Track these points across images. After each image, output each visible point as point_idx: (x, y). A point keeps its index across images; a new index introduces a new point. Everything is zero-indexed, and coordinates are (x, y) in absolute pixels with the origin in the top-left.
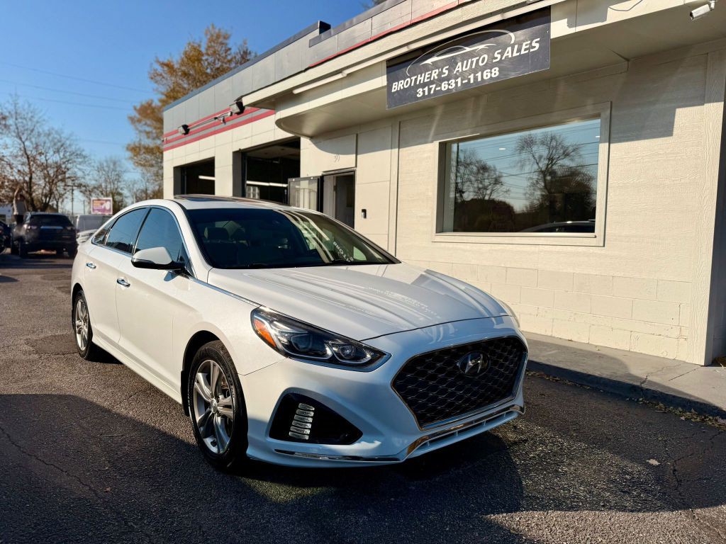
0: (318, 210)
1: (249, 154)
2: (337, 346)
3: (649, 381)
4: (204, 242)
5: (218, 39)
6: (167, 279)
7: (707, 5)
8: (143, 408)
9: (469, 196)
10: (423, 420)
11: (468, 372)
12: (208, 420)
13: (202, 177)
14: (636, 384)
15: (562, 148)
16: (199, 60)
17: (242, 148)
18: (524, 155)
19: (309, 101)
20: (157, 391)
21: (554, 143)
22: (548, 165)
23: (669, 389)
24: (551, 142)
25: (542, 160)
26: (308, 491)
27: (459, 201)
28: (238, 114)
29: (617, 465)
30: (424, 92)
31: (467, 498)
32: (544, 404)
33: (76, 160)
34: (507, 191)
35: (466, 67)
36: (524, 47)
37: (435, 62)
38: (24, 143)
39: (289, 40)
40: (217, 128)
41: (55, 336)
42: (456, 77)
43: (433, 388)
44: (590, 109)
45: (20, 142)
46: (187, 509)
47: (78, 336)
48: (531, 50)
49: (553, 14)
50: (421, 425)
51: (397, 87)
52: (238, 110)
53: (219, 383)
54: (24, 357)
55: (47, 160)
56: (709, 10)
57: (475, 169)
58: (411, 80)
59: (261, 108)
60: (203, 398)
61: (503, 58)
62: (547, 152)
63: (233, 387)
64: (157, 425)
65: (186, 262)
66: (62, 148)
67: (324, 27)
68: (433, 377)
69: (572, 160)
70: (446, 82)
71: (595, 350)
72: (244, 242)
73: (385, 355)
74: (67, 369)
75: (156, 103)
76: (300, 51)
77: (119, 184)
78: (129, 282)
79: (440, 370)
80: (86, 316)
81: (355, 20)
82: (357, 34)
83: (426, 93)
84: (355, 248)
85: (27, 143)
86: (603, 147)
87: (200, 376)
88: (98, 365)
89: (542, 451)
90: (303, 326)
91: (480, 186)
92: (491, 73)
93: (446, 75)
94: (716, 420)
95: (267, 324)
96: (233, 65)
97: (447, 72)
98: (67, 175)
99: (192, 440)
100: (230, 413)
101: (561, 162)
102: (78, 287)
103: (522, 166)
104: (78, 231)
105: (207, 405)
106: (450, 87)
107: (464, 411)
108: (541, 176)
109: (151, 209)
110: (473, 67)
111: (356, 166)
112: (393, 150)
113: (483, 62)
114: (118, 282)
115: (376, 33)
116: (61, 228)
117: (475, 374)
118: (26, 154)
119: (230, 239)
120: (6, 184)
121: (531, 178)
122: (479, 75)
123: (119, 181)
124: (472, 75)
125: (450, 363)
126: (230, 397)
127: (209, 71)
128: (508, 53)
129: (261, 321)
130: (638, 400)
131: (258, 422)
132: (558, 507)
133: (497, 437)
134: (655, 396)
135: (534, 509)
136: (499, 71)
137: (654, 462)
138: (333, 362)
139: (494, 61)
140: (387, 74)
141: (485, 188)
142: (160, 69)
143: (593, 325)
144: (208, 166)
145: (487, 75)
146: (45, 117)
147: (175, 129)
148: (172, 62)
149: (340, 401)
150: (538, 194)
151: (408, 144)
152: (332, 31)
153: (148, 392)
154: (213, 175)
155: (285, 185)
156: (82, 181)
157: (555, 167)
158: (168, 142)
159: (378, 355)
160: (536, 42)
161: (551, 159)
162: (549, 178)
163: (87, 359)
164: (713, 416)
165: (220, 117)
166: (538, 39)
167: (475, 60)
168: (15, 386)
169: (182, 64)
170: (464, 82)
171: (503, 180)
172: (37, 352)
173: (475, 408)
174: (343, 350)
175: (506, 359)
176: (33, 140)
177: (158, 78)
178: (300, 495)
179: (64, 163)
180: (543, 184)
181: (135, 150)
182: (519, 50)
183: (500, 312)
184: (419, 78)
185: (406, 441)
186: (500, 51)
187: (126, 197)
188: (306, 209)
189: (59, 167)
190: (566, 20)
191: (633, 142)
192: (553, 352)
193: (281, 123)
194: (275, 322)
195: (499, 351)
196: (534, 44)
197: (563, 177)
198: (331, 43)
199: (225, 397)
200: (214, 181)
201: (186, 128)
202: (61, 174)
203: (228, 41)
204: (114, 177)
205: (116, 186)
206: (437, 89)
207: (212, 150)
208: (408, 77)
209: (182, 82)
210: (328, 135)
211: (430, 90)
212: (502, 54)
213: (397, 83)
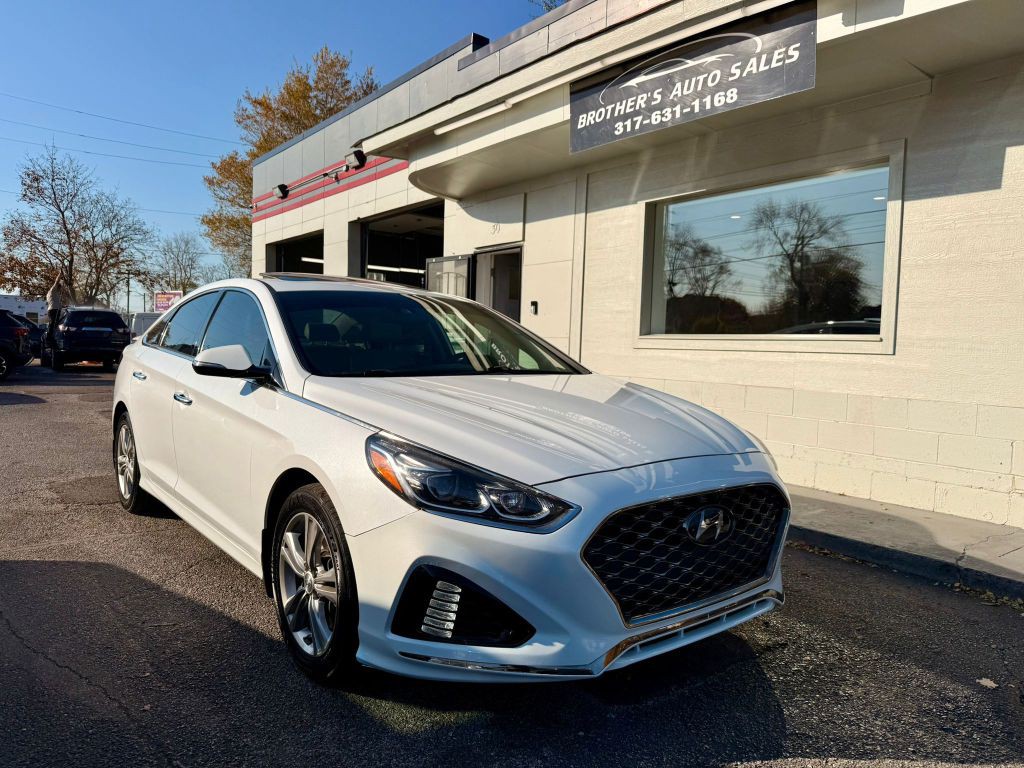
0: (468, 297)
1: (371, 227)
2: (497, 493)
3: (968, 557)
4: (303, 344)
5: (333, 68)
6: (244, 392)
8: (208, 584)
9: (681, 290)
10: (629, 611)
11: (701, 538)
12: (300, 604)
13: (305, 259)
14: (949, 560)
15: (818, 220)
16: (306, 98)
17: (363, 216)
18: (762, 232)
19: (458, 145)
20: (230, 560)
21: (806, 216)
22: (797, 246)
23: (1002, 569)
24: (801, 213)
25: (789, 238)
26: (450, 717)
28: (357, 168)
29: (930, 686)
30: (625, 127)
31: (697, 734)
32: (809, 589)
33: (133, 237)
34: (738, 284)
35: (689, 89)
36: (776, 57)
37: (643, 83)
38: (63, 213)
39: (430, 61)
40: (328, 188)
41: (90, 479)
42: (674, 104)
43: (647, 562)
44: (873, 151)
45: (58, 211)
46: (264, 741)
47: (121, 479)
48: (787, 61)
49: (821, 7)
50: (627, 619)
51: (585, 120)
52: (357, 163)
53: (317, 547)
54: (43, 507)
55: (93, 237)
57: (691, 251)
58: (607, 111)
59: (393, 158)
60: (293, 570)
61: (744, 75)
62: (795, 228)
63: (337, 554)
64: (227, 610)
65: (272, 367)
66: (115, 221)
67: (480, 42)
68: (646, 545)
69: (832, 239)
70: (659, 112)
71: (881, 509)
72: (361, 345)
73: (572, 508)
74: (103, 527)
75: (243, 157)
76: (445, 76)
77: (193, 271)
78: (191, 398)
79: (659, 534)
80: (131, 449)
81: (524, 30)
82: (526, 50)
83: (629, 129)
84: (521, 351)
85: (68, 214)
86: (894, 207)
87: (290, 537)
88: (147, 520)
89: (811, 662)
90: (444, 461)
91: (699, 276)
92: (726, 96)
93: (658, 101)
95: (390, 458)
96: (353, 102)
97: (659, 97)
98: (121, 258)
99: (277, 634)
100: (332, 594)
101: (815, 242)
102: (121, 407)
103: (760, 247)
105: (300, 581)
106: (664, 119)
107: (694, 598)
108: (787, 262)
109: (225, 292)
110: (699, 88)
111: (524, 240)
112: (578, 216)
113: (713, 81)
114: (175, 397)
115: (554, 45)
116: (110, 330)
117: (711, 541)
118: (66, 228)
119: (341, 341)
120: (38, 269)
121: (773, 266)
122: (708, 100)
123: (192, 268)
124: (697, 101)
125: (672, 523)
126: (333, 569)
127: (318, 112)
128: (752, 67)
129: (381, 453)
130: (953, 585)
131: (375, 609)
132: (842, 753)
133: (740, 639)
134: (979, 581)
135: (804, 755)
136: (737, 94)
137: (987, 683)
138: (491, 517)
139: (731, 79)
140: (572, 101)
141: (706, 279)
142: (251, 110)
143: (878, 472)
144: (314, 243)
145: (720, 99)
146: (91, 178)
147: (269, 190)
148: (269, 98)
149: (501, 579)
150: (782, 287)
151: (600, 207)
152: (491, 46)
153: (217, 560)
154: (321, 257)
155: (421, 272)
156: (142, 267)
157: (806, 249)
158: (258, 209)
159: (561, 507)
160: (794, 49)
161: (801, 238)
162: (798, 265)
163: (132, 512)
165: (331, 173)
166: (798, 45)
167: (701, 78)
168: (27, 549)
169: (282, 102)
170: (685, 111)
171: (732, 267)
172: (62, 501)
173: (710, 594)
174: (506, 499)
175: (758, 519)
176: (76, 208)
177: (249, 122)
178: (437, 723)
179: (117, 241)
180: (789, 274)
181: (213, 223)
182: (768, 62)
183: (746, 446)
184: (618, 108)
185: (602, 645)
186: (739, 64)
188: (451, 296)
189: (109, 247)
190: (841, 14)
192: (819, 511)
193: (415, 179)
194: (402, 455)
195: (748, 506)
196: (791, 52)
197: (818, 263)
198: (489, 64)
199: (326, 570)
200: (321, 265)
201: (284, 190)
202: (112, 257)
203: (345, 71)
204: (186, 262)
205: (188, 275)
206: (645, 122)
207: (320, 220)
208: (601, 106)
209: (280, 128)
210: (484, 195)
211: (634, 124)
212: (742, 68)
213: (585, 116)
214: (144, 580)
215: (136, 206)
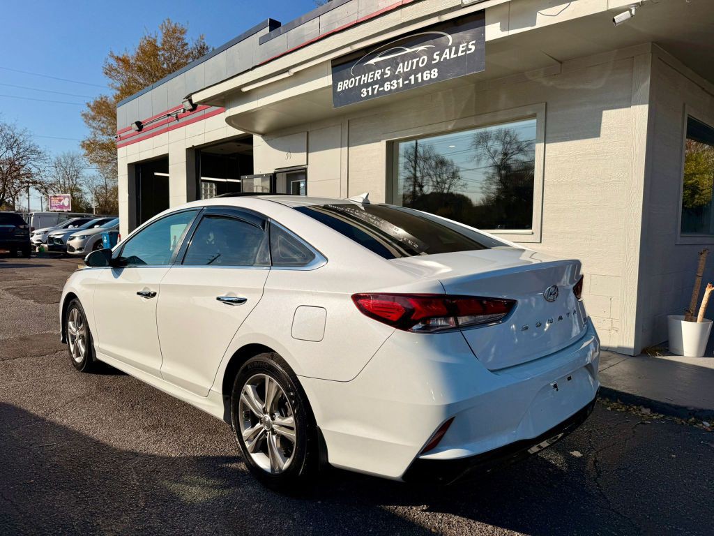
1: (203, 151)
5: (174, 34)
7: (628, 12)
8: (79, 415)
9: (428, 190)
13: (157, 174)
15: (516, 143)
16: (155, 55)
17: (196, 144)
18: (480, 150)
19: (258, 99)
21: (508, 139)
22: (503, 159)
24: (506, 138)
25: (497, 154)
27: (420, 195)
28: (191, 110)
30: (368, 92)
33: (30, 156)
34: (464, 186)
36: (461, 49)
37: (378, 62)
39: (240, 36)
40: (171, 125)
49: (488, 17)
51: (341, 86)
52: (191, 107)
56: (629, 16)
57: (433, 164)
59: (212, 106)
61: (442, 60)
62: (501, 147)
66: (15, 144)
67: (274, 25)
69: (526, 155)
70: (389, 83)
75: (111, 100)
76: (251, 48)
77: (78, 180)
81: (303, 18)
82: (306, 33)
83: (370, 94)
86: (539, 147)
91: (439, 180)
94: (640, 410)
96: (190, 60)
98: (22, 172)
101: (514, 157)
103: (479, 161)
104: (33, 229)
106: (393, 88)
108: (496, 171)
111: (307, 164)
112: (343, 148)
115: (324, 32)
116: (13, 226)
121: (487, 173)
123: (77, 177)
124: (413, 76)
127: (165, 66)
136: (438, 72)
137: (577, 454)
141: (444, 182)
142: (115, 64)
144: (162, 162)
147: (129, 125)
148: (128, 57)
150: (494, 187)
151: (356, 143)
152: (281, 29)
154: (168, 173)
155: (238, 181)
156: (37, 178)
157: (509, 162)
158: (121, 139)
160: (472, 44)
161: (505, 154)
162: (504, 172)
164: (637, 406)
165: (173, 114)
167: (415, 61)
169: (138, 59)
170: (406, 82)
171: (460, 174)
177: (113, 73)
179: (18, 159)
180: (498, 178)
181: (90, 146)
184: (363, 79)
186: (438, 52)
187: (85, 193)
189: (12, 164)
190: (499, 24)
191: (566, 142)
193: (229, 120)
197: (517, 171)
198: (280, 42)
200: (168, 178)
201: (140, 125)
202: (15, 171)
203: (184, 36)
204: (72, 173)
205: (75, 182)
207: (166, 147)
209: (138, 78)
210: (281, 132)
211: (373, 90)
212: (440, 55)
213: (342, 83)
214: (32, 415)
215: (32, 134)
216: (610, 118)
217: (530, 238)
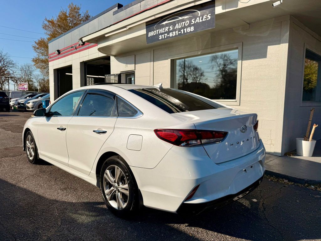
5: (75, 10)
7: (279, 1)
8: (31, 183)
9: (190, 81)
13: (67, 74)
15: (229, 60)
16: (66, 20)
17: (84, 60)
18: (214, 63)
19: (112, 40)
21: (226, 58)
22: (223, 67)
25: (221, 65)
27: (186, 83)
28: (82, 45)
30: (162, 37)
33: (9, 65)
34: (206, 79)
35: (180, 26)
36: (204, 18)
37: (167, 23)
39: (104, 12)
40: (73, 51)
42: (176, 31)
48: (207, 19)
49: (216, 3)
51: (151, 34)
56: (280, 3)
57: (192, 69)
58: (157, 32)
59: (91, 43)
61: (196, 23)
62: (223, 62)
64: (37, 192)
67: (120, 6)
69: (234, 65)
70: (172, 33)
75: (46, 40)
76: (109, 17)
77: (31, 76)
81: (133, 3)
82: (134, 10)
83: (163, 38)
86: (239, 62)
92: (190, 29)
93: (171, 29)
94: (283, 180)
96: (82, 22)
98: (5, 73)
101: (229, 66)
103: (213, 68)
104: (11, 99)
106: (173, 35)
108: (221, 72)
110: (183, 26)
111: (135, 69)
112: (151, 63)
113: (187, 24)
115: (142, 9)
116: (2, 98)
121: (217, 73)
122: (185, 30)
124: (183, 30)
127: (70, 25)
128: (198, 20)
136: (194, 28)
137: (255, 200)
139: (192, 24)
140: (147, 28)
141: (197, 78)
142: (46, 23)
144: (69, 69)
145: (189, 30)
147: (54, 52)
148: (54, 20)
150: (220, 80)
151: (157, 60)
152: (123, 8)
154: (72, 73)
155: (104, 77)
156: (13, 75)
157: (226, 69)
158: (51, 58)
161: (225, 65)
162: (224, 73)
165: (74, 46)
166: (210, 14)
167: (183, 23)
169: (58, 21)
170: (179, 33)
171: (204, 74)
177: (47, 28)
179: (3, 67)
180: (221, 76)
181: (36, 61)
182: (202, 19)
184: (160, 31)
186: (194, 19)
187: (35, 82)
190: (221, 6)
193: (99, 50)
196: (208, 17)
197: (230, 73)
198: (123, 14)
200: (72, 75)
201: (59, 52)
203: (79, 11)
204: (29, 73)
205: (30, 77)
206: (168, 36)
207: (71, 62)
208: (155, 30)
209: (58, 30)
210: (122, 55)
211: (165, 36)
212: (195, 20)
213: (150, 33)
214: (10, 183)
215: (10, 55)
216: (271, 49)
217: (235, 103)
